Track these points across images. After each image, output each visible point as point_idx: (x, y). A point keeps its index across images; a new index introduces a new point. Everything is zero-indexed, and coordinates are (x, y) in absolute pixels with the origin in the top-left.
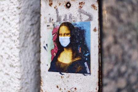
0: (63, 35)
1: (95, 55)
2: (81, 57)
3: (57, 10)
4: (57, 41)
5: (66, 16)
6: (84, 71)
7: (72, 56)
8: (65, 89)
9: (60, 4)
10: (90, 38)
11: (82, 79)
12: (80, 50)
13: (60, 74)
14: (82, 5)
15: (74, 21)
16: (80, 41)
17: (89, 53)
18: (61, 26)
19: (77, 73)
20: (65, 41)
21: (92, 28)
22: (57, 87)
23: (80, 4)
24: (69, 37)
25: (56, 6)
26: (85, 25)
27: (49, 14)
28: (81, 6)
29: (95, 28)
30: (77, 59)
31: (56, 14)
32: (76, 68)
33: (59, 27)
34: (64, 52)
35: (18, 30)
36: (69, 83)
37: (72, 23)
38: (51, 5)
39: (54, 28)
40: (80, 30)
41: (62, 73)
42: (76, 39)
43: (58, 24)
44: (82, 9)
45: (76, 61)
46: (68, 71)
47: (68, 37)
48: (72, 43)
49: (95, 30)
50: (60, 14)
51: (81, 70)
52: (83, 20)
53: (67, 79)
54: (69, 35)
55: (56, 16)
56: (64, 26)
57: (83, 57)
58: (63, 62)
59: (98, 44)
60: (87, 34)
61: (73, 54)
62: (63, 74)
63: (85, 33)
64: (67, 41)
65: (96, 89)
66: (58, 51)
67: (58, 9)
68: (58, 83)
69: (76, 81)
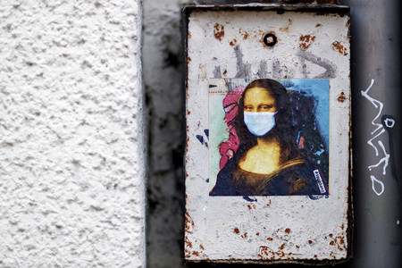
0: (256, 109)
1: (341, 152)
2: (305, 157)
3: (237, 49)
4: (236, 122)
5: (263, 65)
6: (311, 190)
7: (281, 157)
8: (258, 234)
9: (246, 37)
10: (328, 114)
11: (306, 208)
12: (301, 143)
13: (245, 201)
14: (307, 41)
15: (286, 77)
16: (302, 121)
17: (326, 147)
18: (249, 87)
19: (292, 194)
20: (261, 121)
21: (334, 94)
22: (237, 231)
23: (302, 38)
24: (273, 113)
25: (235, 41)
26: (314, 87)
27: (215, 58)
28: (304, 45)
29: (343, 93)
30: (292, 163)
31: (235, 60)
32: (289, 184)
33: (243, 89)
34: (257, 148)
35: (134, 96)
36: (269, 219)
37: (282, 81)
38: (219, 36)
39: (229, 93)
40: (301, 97)
41: (251, 197)
42: (291, 117)
43: (242, 83)
44: (307, 50)
45: (291, 167)
46: (268, 190)
47: (270, 114)
48: (279, 126)
49: (341, 99)
50: (245, 59)
51: (303, 187)
52: (311, 76)
53: (264, 211)
54: (272, 109)
55: (235, 64)
56: (259, 87)
57: (309, 158)
58: (255, 171)
59: (348, 128)
60: (320, 107)
61: (282, 152)
62: (252, 200)
63: (315, 105)
64: (266, 122)
65: (343, 227)
66: (241, 147)
67: (240, 48)
68: (239, 223)
69: (289, 212)
